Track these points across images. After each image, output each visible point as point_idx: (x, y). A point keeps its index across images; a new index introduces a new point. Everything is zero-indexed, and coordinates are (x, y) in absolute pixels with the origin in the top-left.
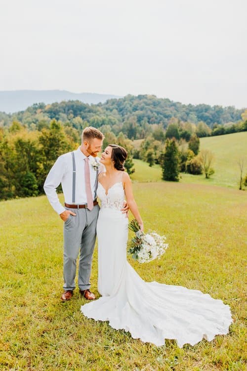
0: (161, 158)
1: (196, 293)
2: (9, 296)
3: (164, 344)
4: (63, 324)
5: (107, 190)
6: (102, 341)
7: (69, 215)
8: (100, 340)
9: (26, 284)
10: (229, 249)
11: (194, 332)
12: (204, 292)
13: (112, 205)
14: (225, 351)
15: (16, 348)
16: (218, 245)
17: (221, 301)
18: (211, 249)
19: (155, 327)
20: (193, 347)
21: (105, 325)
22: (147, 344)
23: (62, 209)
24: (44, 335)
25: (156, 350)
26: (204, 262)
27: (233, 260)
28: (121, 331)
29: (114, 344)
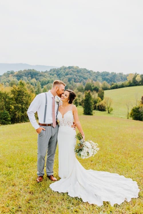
0: (82, 102)
2: (5, 180)
3: (103, 204)
4: (40, 195)
5: (63, 116)
6: (65, 204)
7: (42, 130)
8: (64, 204)
9: (14, 173)
10: (130, 151)
12: (120, 174)
13: (66, 124)
14: (139, 207)
15: (14, 210)
16: (123, 149)
18: (119, 151)
19: (95, 195)
20: (119, 206)
21: (66, 195)
22: (93, 205)
23: (38, 127)
24: (30, 202)
25: (98, 208)
27: (133, 156)
28: (76, 198)
29: (73, 206)
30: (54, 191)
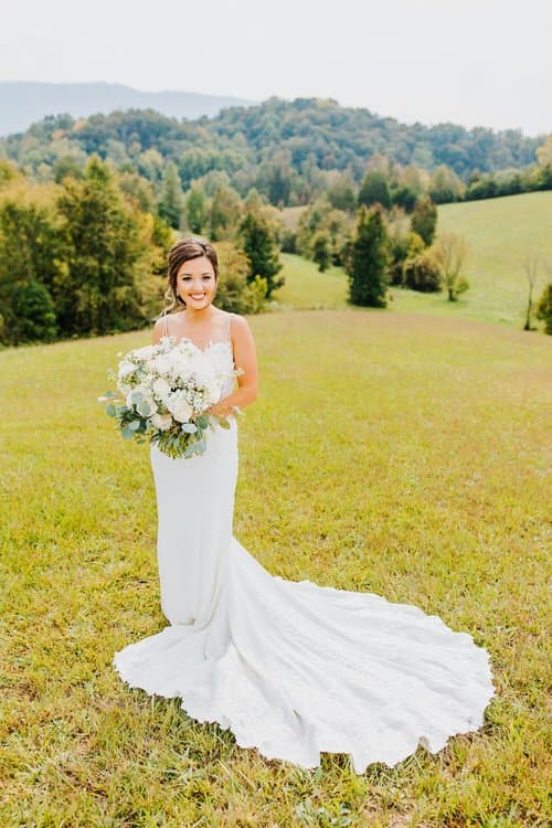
0: (346, 251)
1: (408, 614)
3: (318, 764)
6: (160, 755)
8: (155, 752)
10: (494, 490)
11: (397, 726)
12: (429, 610)
14: (473, 782)
16: (468, 478)
17: (467, 638)
18: (451, 488)
19: (297, 715)
20: (390, 772)
21: (171, 708)
22: (273, 765)
24: (12, 737)
25: (297, 782)
26: (433, 524)
27: (504, 518)
28: (211, 728)
29: (191, 762)
30: (126, 686)
